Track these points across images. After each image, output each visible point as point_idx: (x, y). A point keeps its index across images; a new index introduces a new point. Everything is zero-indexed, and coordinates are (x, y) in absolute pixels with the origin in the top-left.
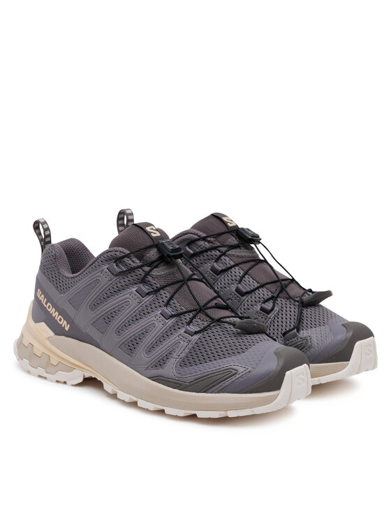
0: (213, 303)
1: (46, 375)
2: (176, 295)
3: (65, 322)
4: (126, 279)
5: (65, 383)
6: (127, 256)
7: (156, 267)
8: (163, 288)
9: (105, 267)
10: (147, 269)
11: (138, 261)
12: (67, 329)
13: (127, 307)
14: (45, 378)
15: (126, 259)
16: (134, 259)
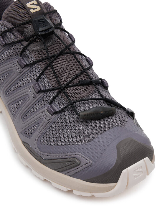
0: (76, 82)
2: (46, 71)
4: (10, 51)
6: (10, 30)
7: (33, 42)
8: (37, 62)
10: (25, 43)
11: (19, 36)
13: (12, 74)
15: (8, 34)
16: (16, 33)
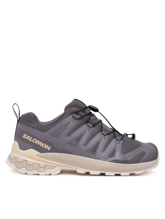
1: (38, 173)
3: (48, 146)
4: (82, 121)
5: (50, 174)
6: (80, 111)
9: (71, 117)
10: (88, 116)
11: (84, 114)
12: (49, 149)
14: (38, 174)
